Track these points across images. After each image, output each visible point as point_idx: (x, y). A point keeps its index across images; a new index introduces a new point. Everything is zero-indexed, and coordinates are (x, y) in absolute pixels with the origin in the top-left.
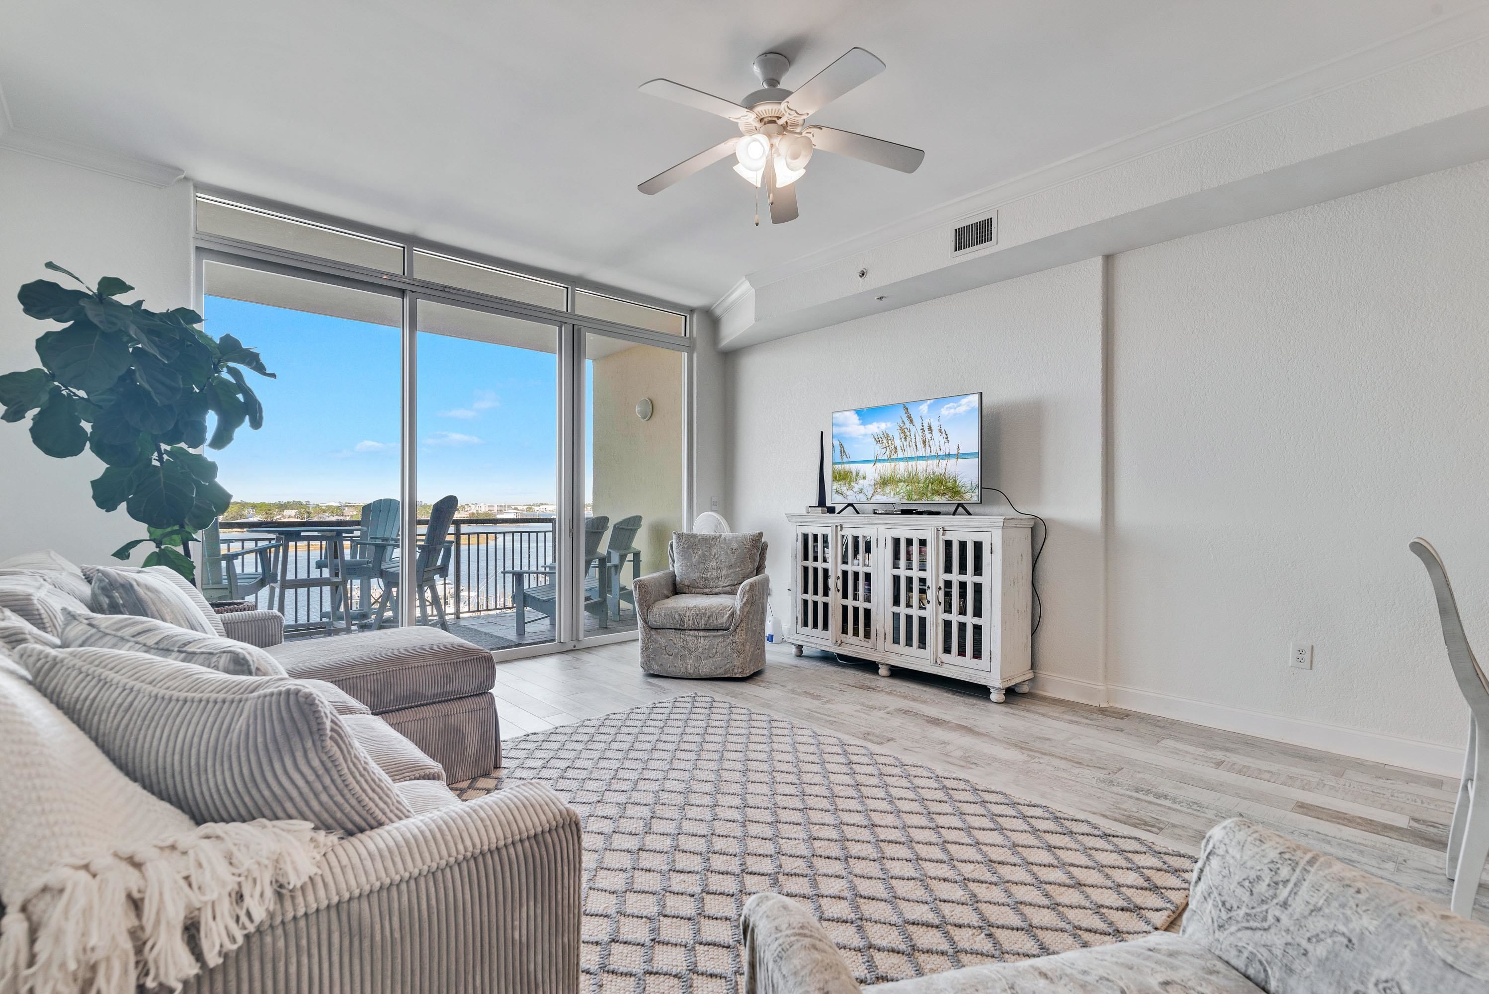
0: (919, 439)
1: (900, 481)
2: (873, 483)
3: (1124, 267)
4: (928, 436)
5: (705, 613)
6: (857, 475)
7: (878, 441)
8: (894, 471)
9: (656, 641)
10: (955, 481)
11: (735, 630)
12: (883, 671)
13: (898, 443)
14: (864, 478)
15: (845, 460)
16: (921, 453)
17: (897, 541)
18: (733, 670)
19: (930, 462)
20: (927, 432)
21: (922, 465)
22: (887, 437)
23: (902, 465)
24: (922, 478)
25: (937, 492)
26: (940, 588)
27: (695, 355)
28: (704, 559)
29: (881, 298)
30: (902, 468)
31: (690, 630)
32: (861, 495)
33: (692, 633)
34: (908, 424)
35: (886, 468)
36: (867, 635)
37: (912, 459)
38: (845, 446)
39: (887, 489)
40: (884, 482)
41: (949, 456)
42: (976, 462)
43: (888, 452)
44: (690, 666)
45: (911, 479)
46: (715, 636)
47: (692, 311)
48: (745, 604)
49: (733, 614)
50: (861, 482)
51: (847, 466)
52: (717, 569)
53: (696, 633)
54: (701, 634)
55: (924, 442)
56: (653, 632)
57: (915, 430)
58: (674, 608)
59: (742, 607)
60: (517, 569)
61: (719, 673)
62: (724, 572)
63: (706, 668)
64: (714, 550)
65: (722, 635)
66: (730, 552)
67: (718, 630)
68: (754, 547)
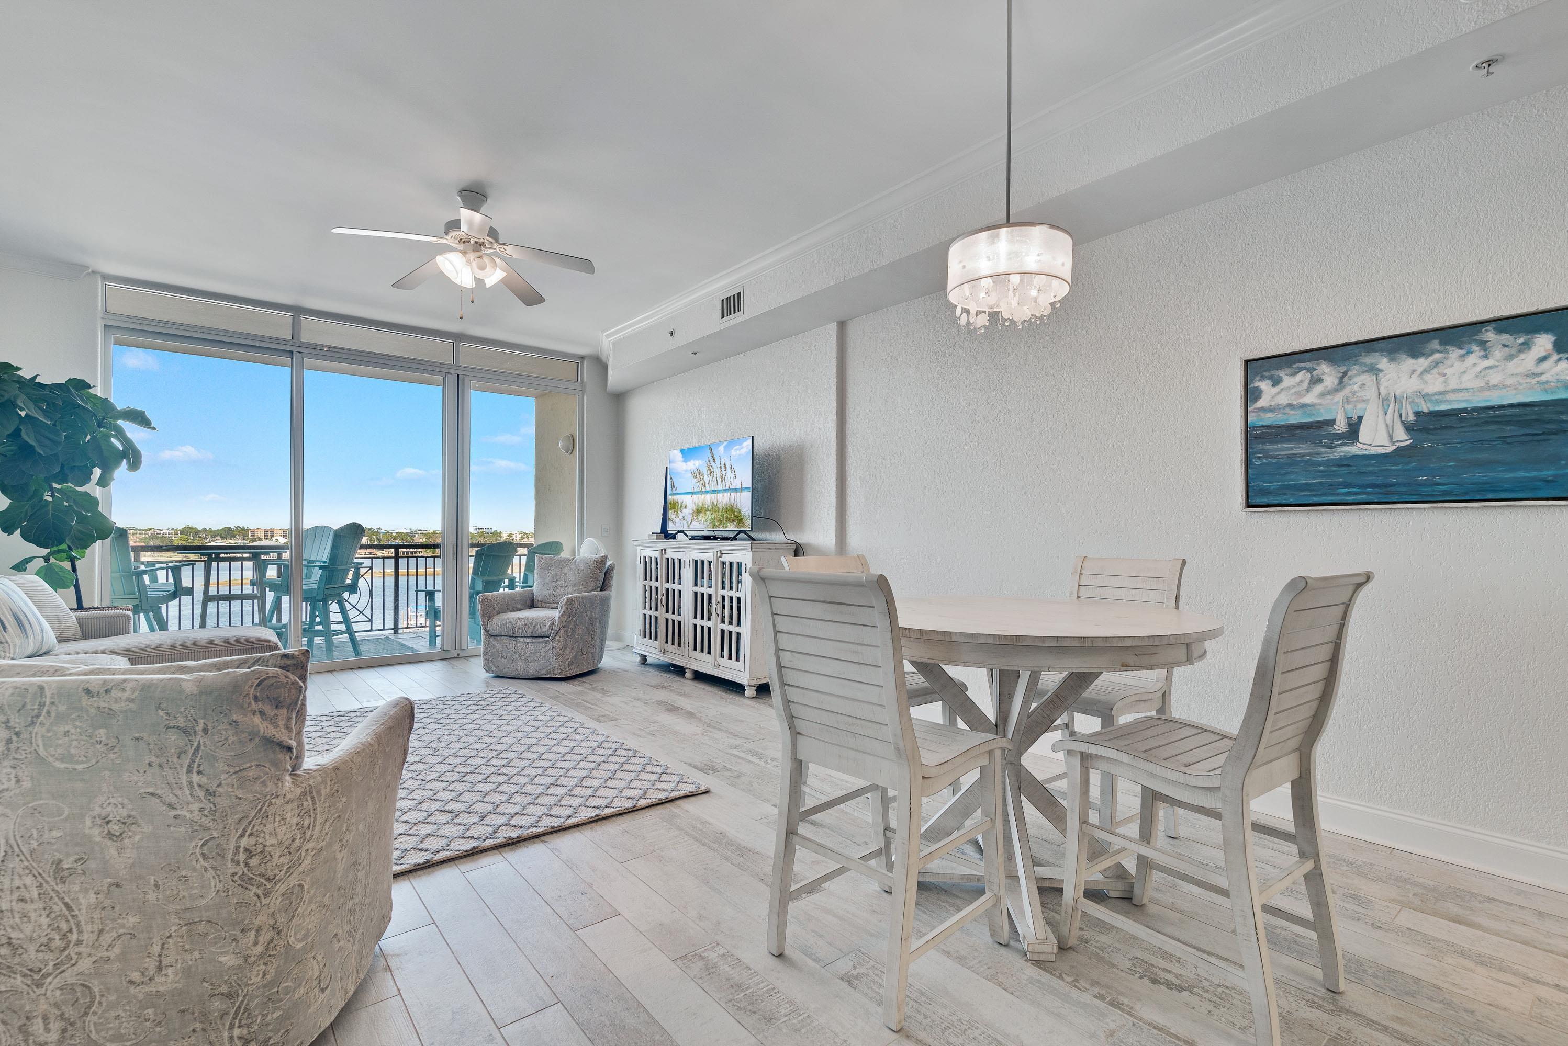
0: (719, 476)
1: (707, 510)
2: (691, 512)
3: (853, 329)
4: (724, 472)
5: (532, 623)
6: (681, 505)
7: (694, 476)
8: (704, 502)
9: (494, 647)
10: (740, 510)
11: (555, 637)
12: (688, 675)
13: (706, 478)
14: (686, 507)
15: (674, 492)
16: (720, 488)
17: (696, 562)
18: (553, 671)
19: (725, 494)
20: (723, 469)
21: (720, 496)
22: (699, 472)
23: (708, 496)
24: (720, 508)
25: (729, 520)
26: (718, 603)
27: (585, 398)
28: (555, 579)
29: (695, 353)
30: (708, 499)
31: (521, 637)
32: (684, 522)
33: (522, 639)
34: (712, 462)
35: (699, 498)
36: (679, 645)
37: (714, 492)
38: (674, 480)
39: (700, 517)
40: (699, 511)
41: (736, 490)
42: (749, 495)
43: (700, 486)
44: (520, 667)
45: (714, 509)
46: (539, 642)
47: (583, 358)
48: (562, 615)
49: (552, 624)
50: (684, 510)
51: (675, 497)
52: (564, 586)
53: (525, 639)
54: (529, 640)
55: (722, 478)
56: (492, 639)
57: (716, 467)
58: (509, 619)
59: (560, 618)
60: (430, 587)
61: (542, 673)
62: (570, 590)
63: (532, 671)
64: (565, 571)
65: (545, 642)
66: (576, 572)
67: (543, 637)
68: (597, 568)
